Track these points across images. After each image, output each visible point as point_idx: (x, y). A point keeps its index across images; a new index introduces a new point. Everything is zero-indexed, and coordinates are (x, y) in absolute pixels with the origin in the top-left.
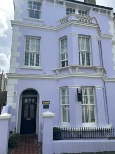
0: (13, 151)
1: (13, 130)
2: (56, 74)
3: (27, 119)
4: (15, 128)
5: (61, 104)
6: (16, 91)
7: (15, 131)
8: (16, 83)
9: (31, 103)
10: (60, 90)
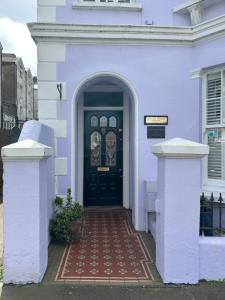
0: (67, 254)
1: (64, 197)
2: (190, 23)
3: (99, 169)
4: (69, 191)
5: (205, 126)
6: (64, 84)
7: (69, 199)
8: (62, 58)
9: (109, 129)
10: (201, 79)
